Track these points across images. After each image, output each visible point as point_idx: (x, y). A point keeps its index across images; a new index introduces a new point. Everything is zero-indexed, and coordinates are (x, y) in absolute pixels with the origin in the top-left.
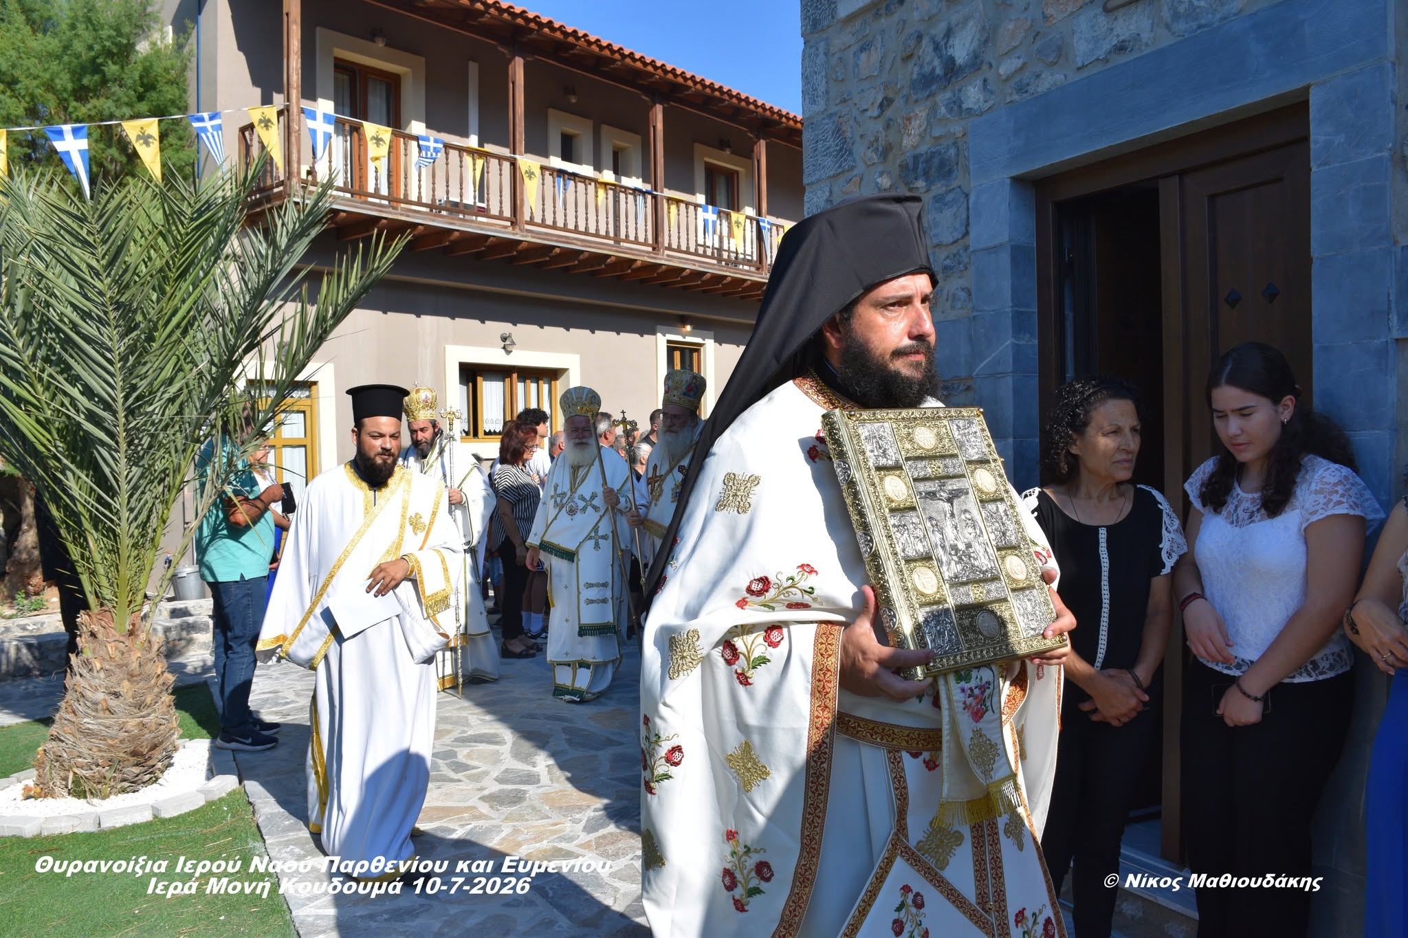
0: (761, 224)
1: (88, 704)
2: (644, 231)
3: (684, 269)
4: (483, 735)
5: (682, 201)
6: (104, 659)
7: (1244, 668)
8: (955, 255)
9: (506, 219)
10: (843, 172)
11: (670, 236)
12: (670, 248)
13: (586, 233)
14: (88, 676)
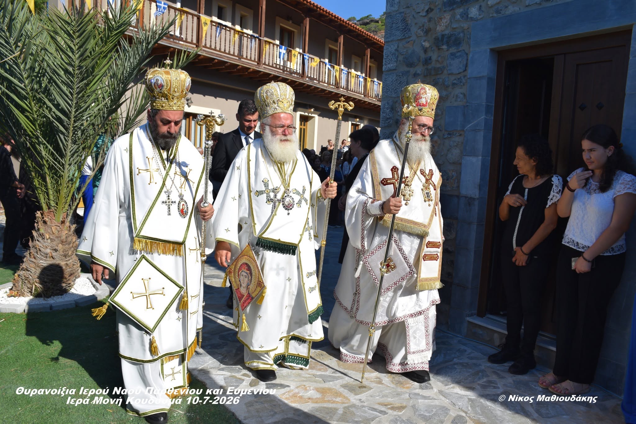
0: (305, 56)
1: (42, 254)
2: (254, 55)
3: (271, 74)
4: (213, 275)
5: (272, 43)
6: (50, 234)
7: (585, 249)
8: (459, 79)
9: (194, 44)
10: (405, 38)
11: (265, 58)
12: (265, 64)
13: (229, 54)
14: (42, 241)
